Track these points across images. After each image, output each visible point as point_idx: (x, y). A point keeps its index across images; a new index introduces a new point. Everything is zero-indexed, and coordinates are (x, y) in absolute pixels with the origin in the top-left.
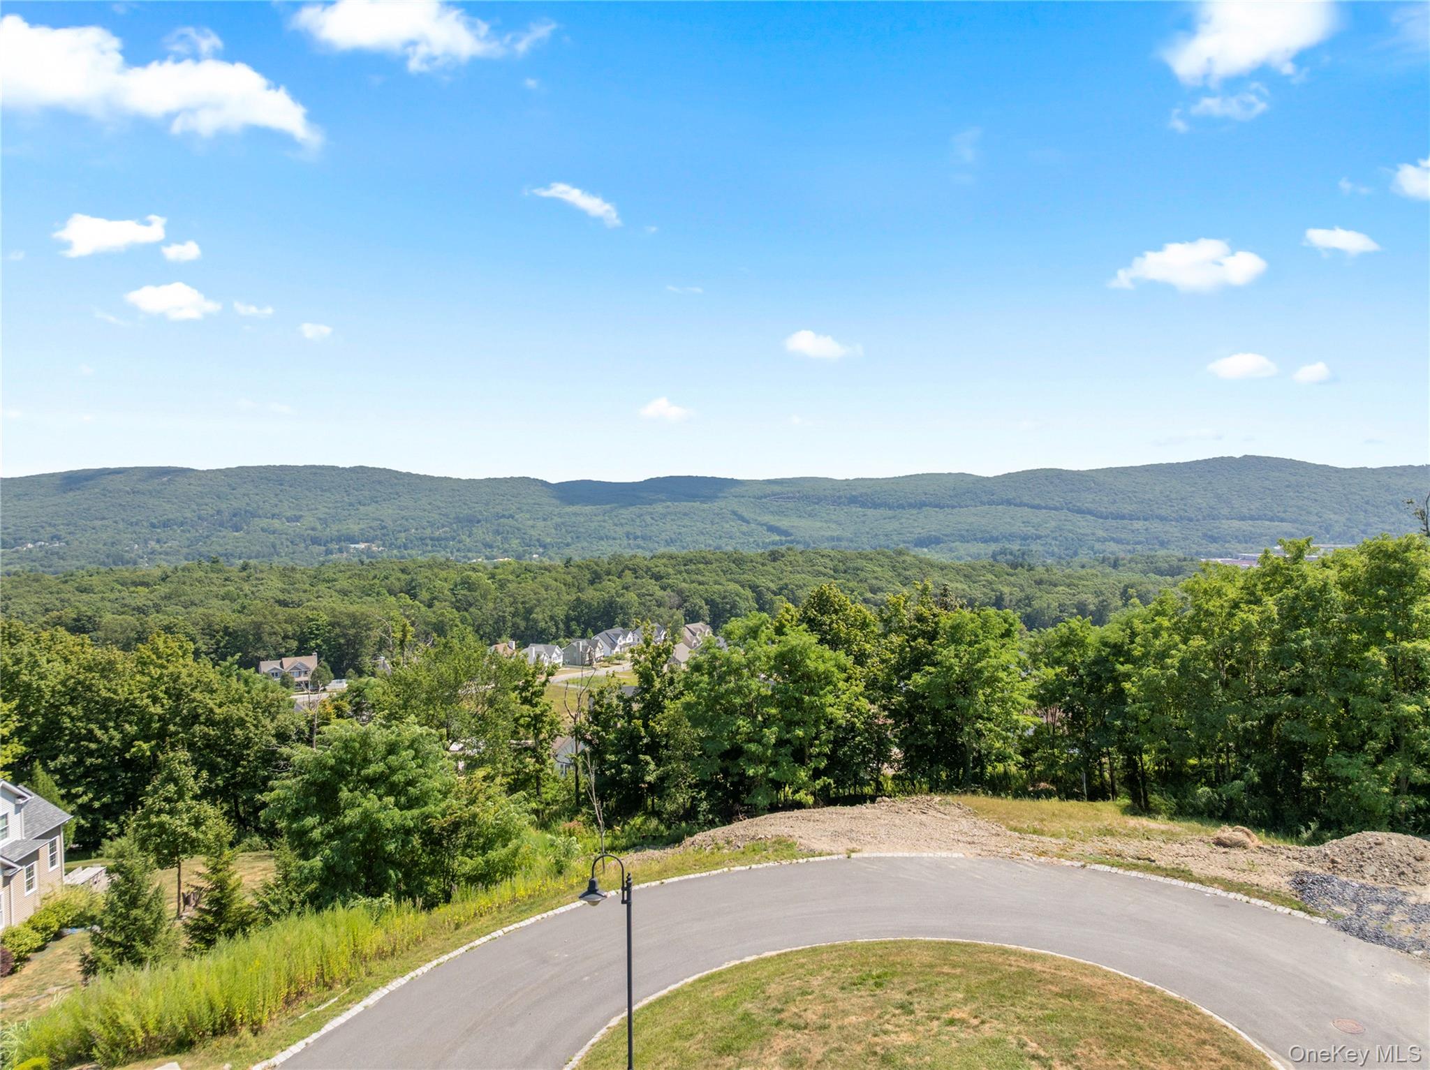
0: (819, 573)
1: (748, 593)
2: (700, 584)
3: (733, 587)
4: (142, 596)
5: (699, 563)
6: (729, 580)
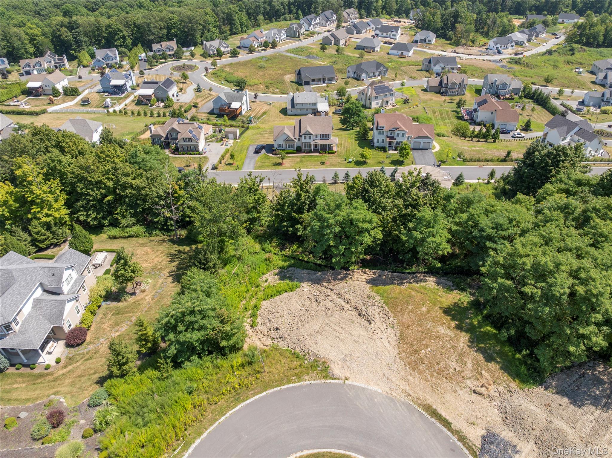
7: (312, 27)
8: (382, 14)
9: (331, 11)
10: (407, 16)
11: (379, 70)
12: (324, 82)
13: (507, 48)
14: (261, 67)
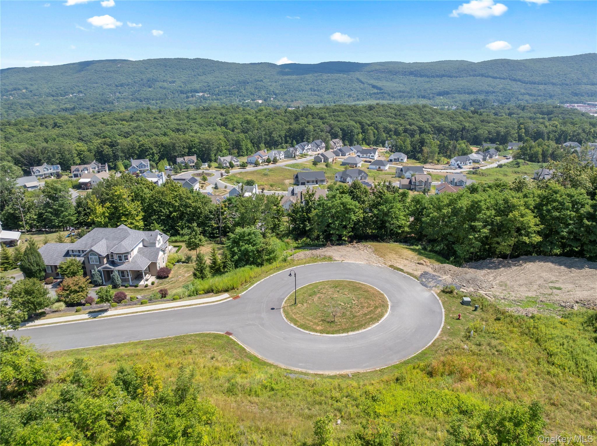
0: (388, 116)
1: (358, 125)
2: (339, 121)
3: (352, 123)
4: (126, 127)
5: (339, 111)
6: (351, 120)
7: (305, 151)
8: (363, 144)
9: (320, 140)
10: (383, 146)
11: (361, 176)
12: (317, 183)
13: (466, 164)
14: (265, 175)
